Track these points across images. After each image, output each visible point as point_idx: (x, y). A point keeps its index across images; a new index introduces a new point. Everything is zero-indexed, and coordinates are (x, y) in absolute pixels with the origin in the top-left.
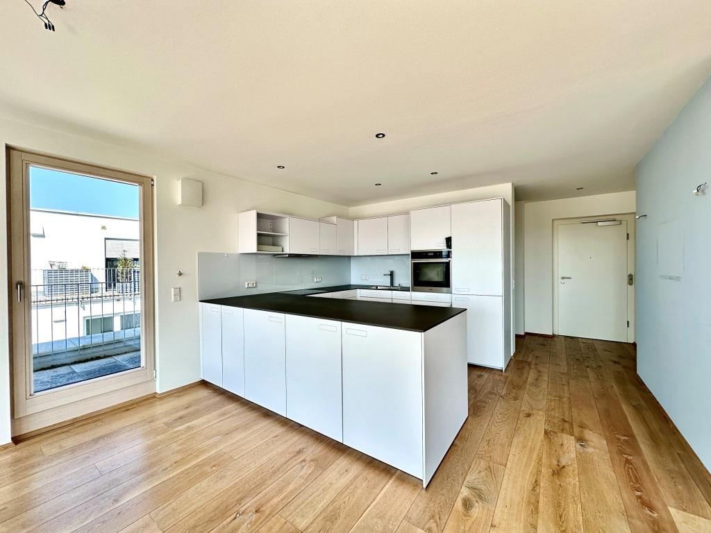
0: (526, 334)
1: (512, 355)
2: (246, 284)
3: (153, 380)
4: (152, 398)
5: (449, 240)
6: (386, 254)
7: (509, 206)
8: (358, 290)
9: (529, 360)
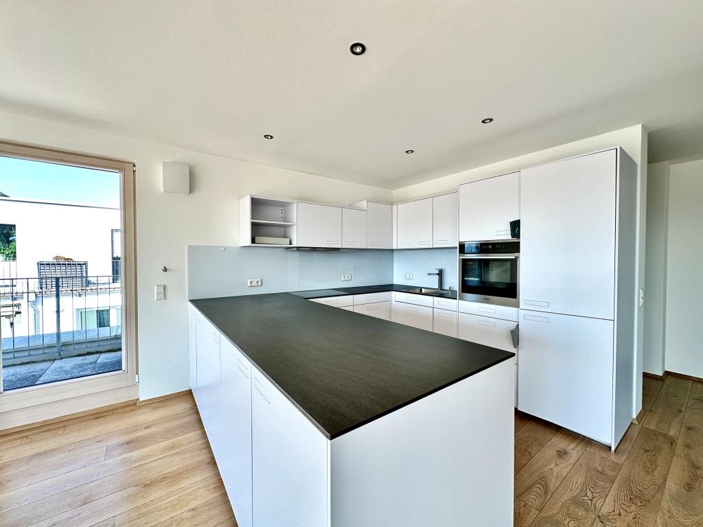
0: (667, 373)
1: (634, 416)
2: (249, 283)
3: (135, 385)
4: (133, 406)
5: (515, 226)
6: (431, 247)
7: (635, 164)
8: (393, 292)
9: (672, 433)
